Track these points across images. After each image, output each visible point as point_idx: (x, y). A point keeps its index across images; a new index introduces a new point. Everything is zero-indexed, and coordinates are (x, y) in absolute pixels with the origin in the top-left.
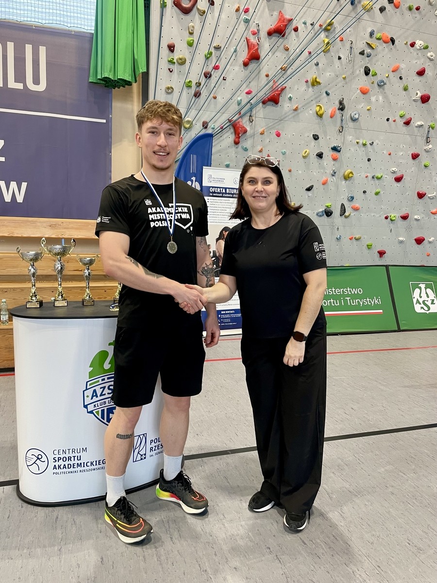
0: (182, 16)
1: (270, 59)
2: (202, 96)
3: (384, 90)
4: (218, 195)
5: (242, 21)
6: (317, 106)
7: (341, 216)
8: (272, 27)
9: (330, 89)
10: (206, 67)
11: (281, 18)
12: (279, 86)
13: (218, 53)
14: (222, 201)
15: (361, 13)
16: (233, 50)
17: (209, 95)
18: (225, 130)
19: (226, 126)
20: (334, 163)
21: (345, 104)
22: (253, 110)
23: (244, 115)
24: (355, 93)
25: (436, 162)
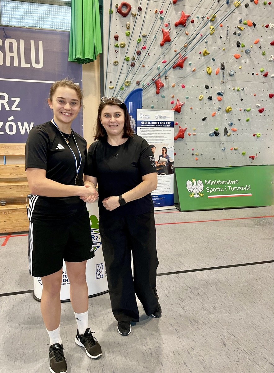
0: (122, 18)
1: (177, 41)
2: (135, 66)
3: (250, 55)
4: (146, 126)
5: (159, 19)
6: (207, 68)
7: (225, 135)
8: (177, 21)
9: (215, 57)
10: (138, 48)
11: (183, 15)
12: (183, 57)
13: (145, 39)
14: (149, 129)
15: (233, 9)
16: (154, 37)
17: (140, 65)
18: (150, 86)
19: (151, 83)
20: (219, 103)
21: (225, 66)
22: (167, 72)
23: (162, 76)
24: (231, 58)
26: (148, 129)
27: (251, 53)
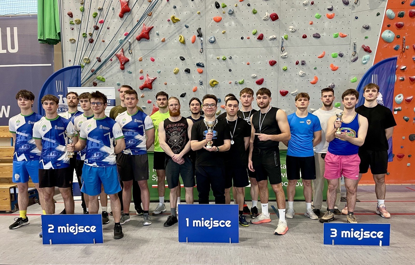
1: (138, 10)
2: (94, 42)
3: (234, 16)
6: (179, 36)
10: (95, 23)
12: (148, 27)
13: (102, 12)
16: (111, 9)
17: (99, 40)
18: (114, 61)
19: (114, 58)
20: (200, 75)
21: (202, 32)
22: (132, 45)
23: (126, 50)
24: (210, 23)
25: (295, 65)
27: (236, 14)
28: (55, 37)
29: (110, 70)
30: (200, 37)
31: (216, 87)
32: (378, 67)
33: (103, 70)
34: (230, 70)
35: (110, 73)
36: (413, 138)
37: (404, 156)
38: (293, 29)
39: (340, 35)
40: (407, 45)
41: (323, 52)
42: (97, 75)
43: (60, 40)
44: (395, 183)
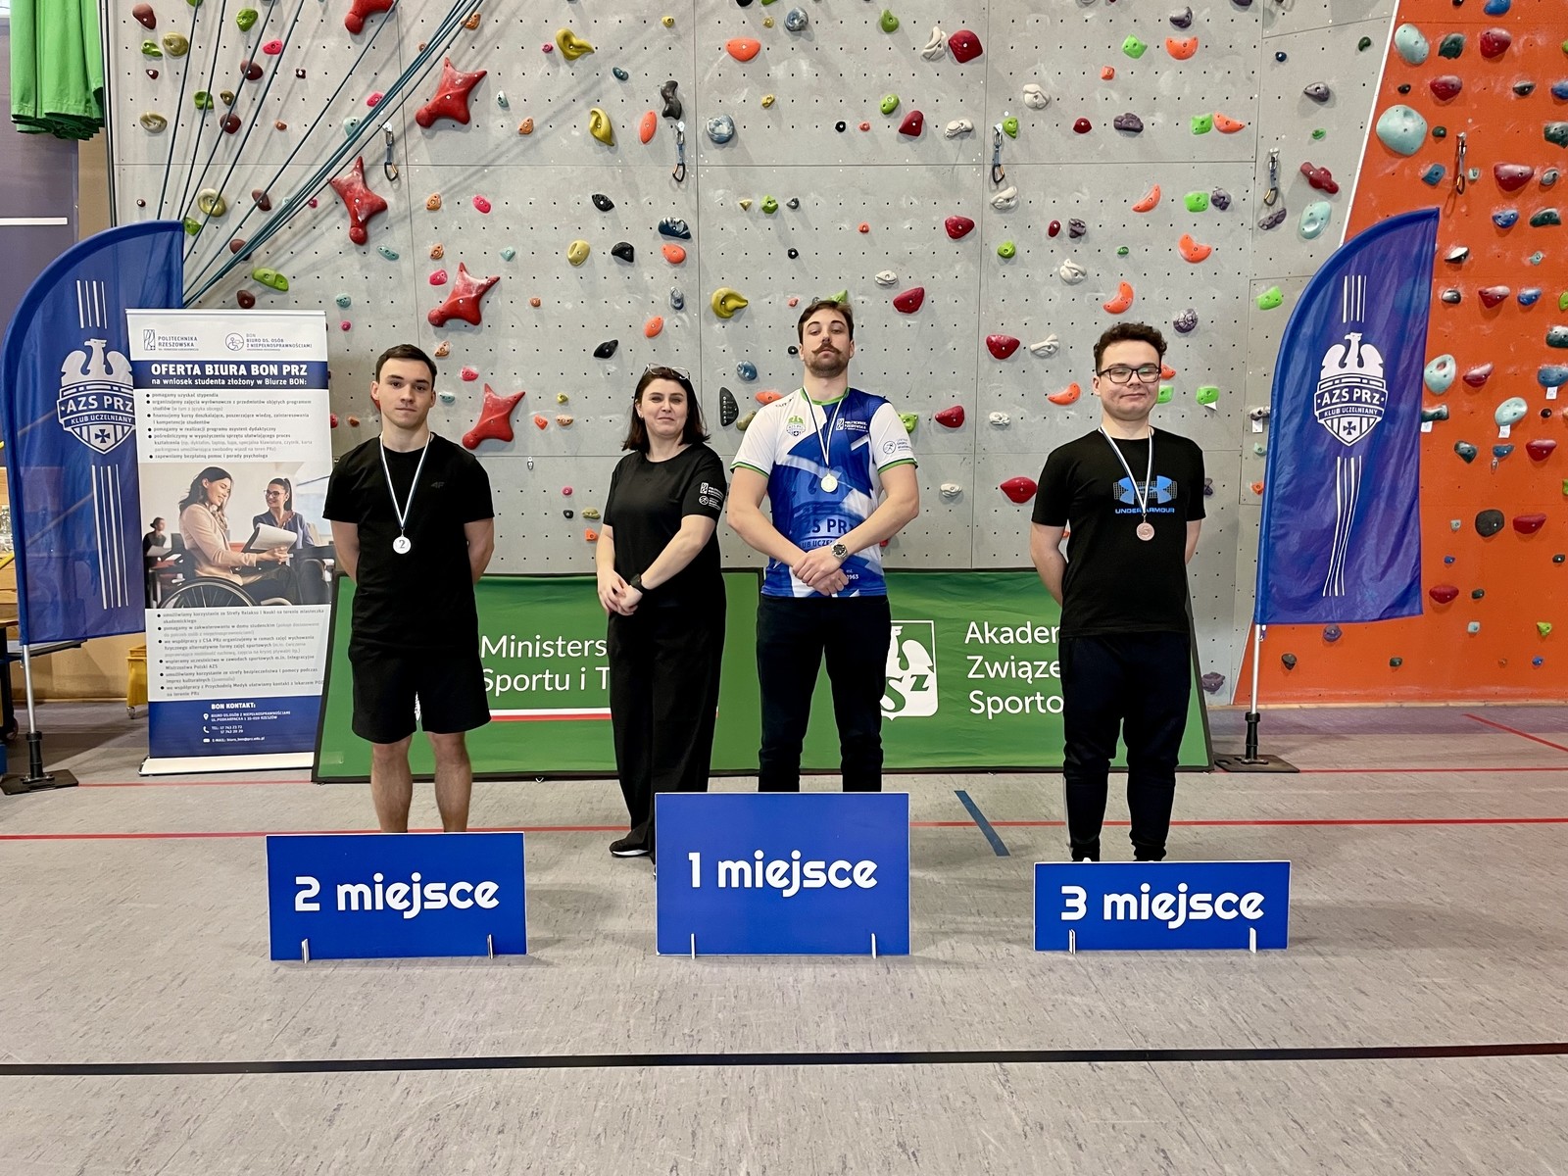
2: (244, 128)
3: (810, 39)
4: (178, 382)
6: (591, 114)
7: (724, 425)
9: (626, 61)
10: (246, 51)
14: (193, 399)
17: (264, 123)
18: (323, 211)
19: (326, 197)
20: (676, 273)
21: (683, 98)
22: (397, 146)
23: (375, 164)
24: (712, 62)
25: (1044, 240)
26: (187, 399)
27: (815, 29)
28: (82, 108)
29: (308, 245)
30: (672, 120)
31: (737, 321)
32: (1367, 249)
33: (280, 242)
34: (793, 254)
35: (309, 257)
36: (1490, 525)
37: (1455, 593)
38: (1036, 97)
39: (1218, 123)
40: (1473, 166)
41: (1153, 189)
42: (256, 264)
43: (101, 122)
44: (1422, 698)
